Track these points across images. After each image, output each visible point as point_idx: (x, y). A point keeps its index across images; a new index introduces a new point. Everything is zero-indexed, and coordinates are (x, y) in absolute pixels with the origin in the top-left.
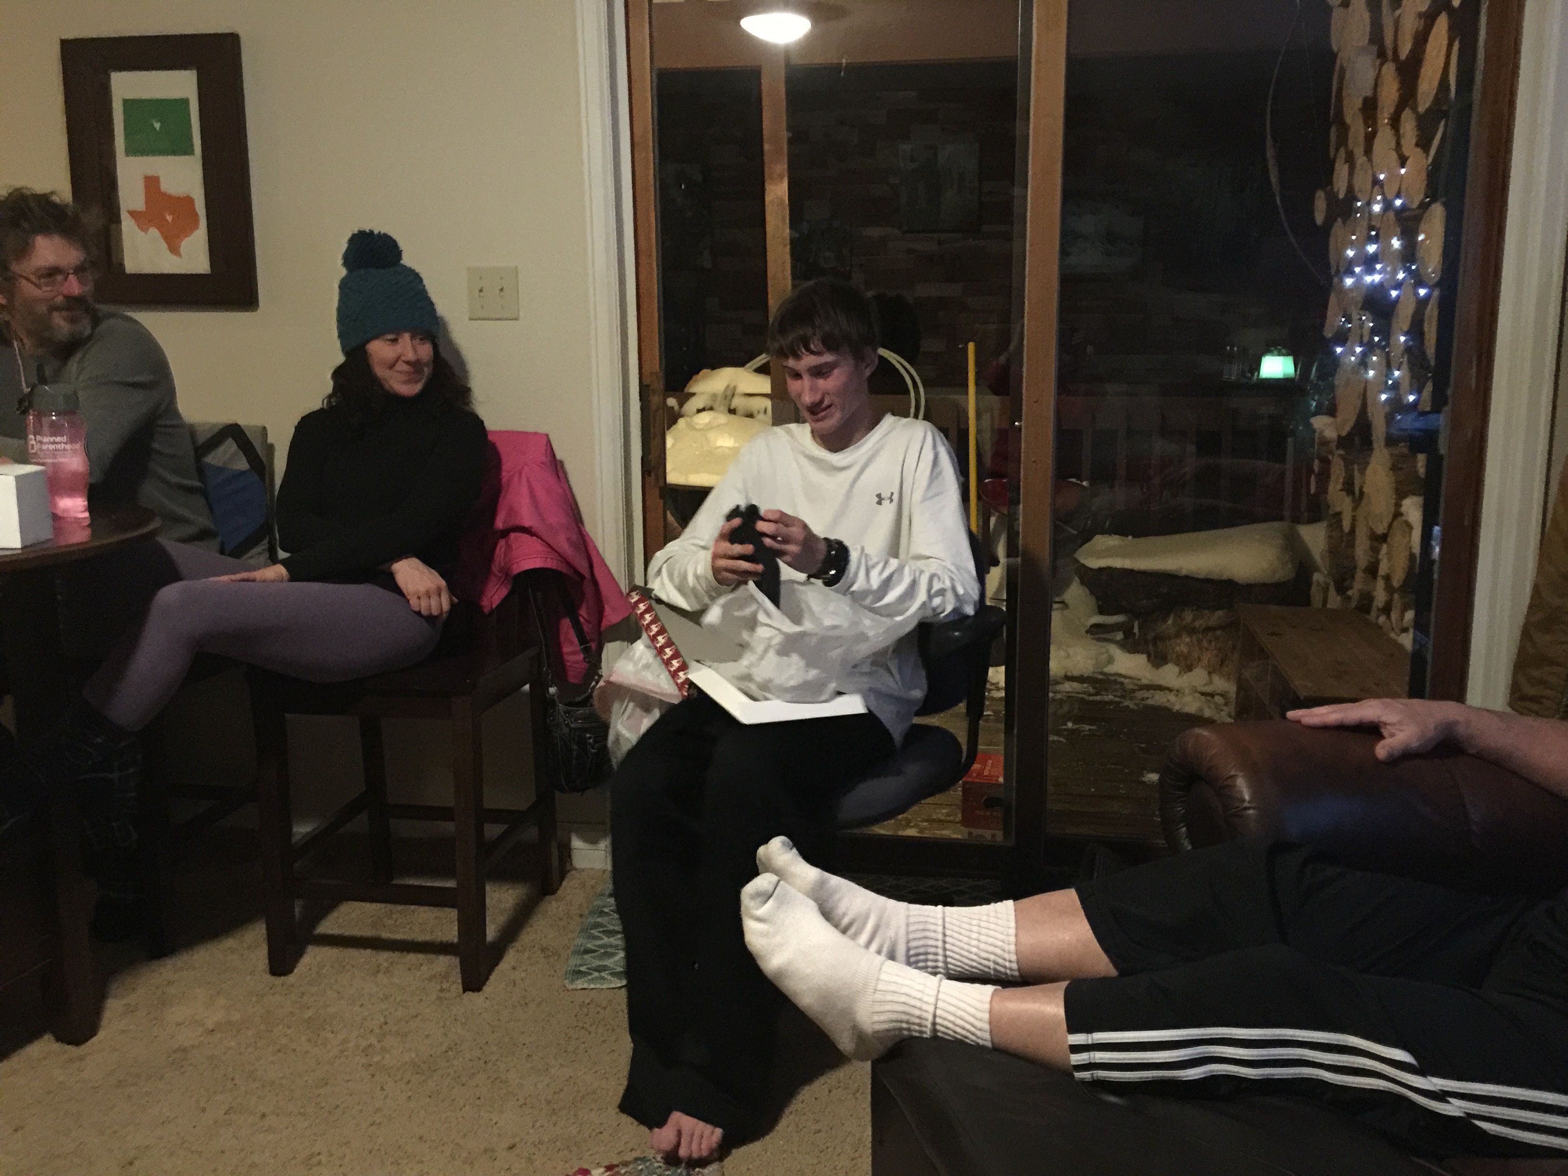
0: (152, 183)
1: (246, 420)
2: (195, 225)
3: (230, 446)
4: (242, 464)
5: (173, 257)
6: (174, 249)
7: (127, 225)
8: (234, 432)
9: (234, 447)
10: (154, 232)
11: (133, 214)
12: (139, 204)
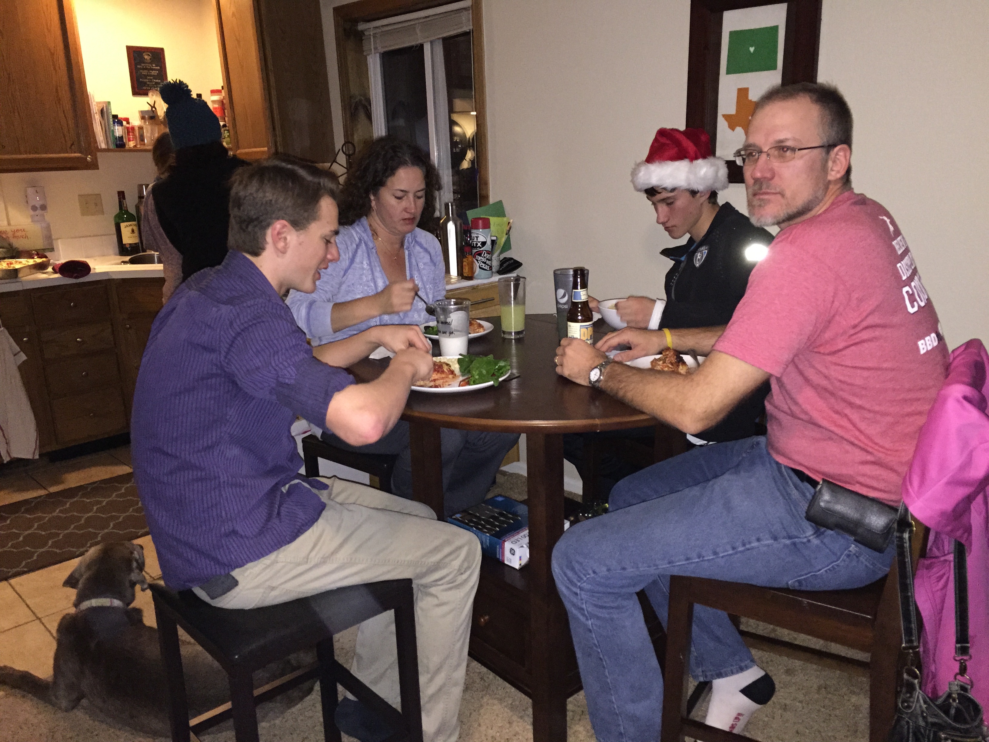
0: (743, 93)
7: (722, 125)
10: (739, 130)
11: (726, 117)
12: (732, 110)
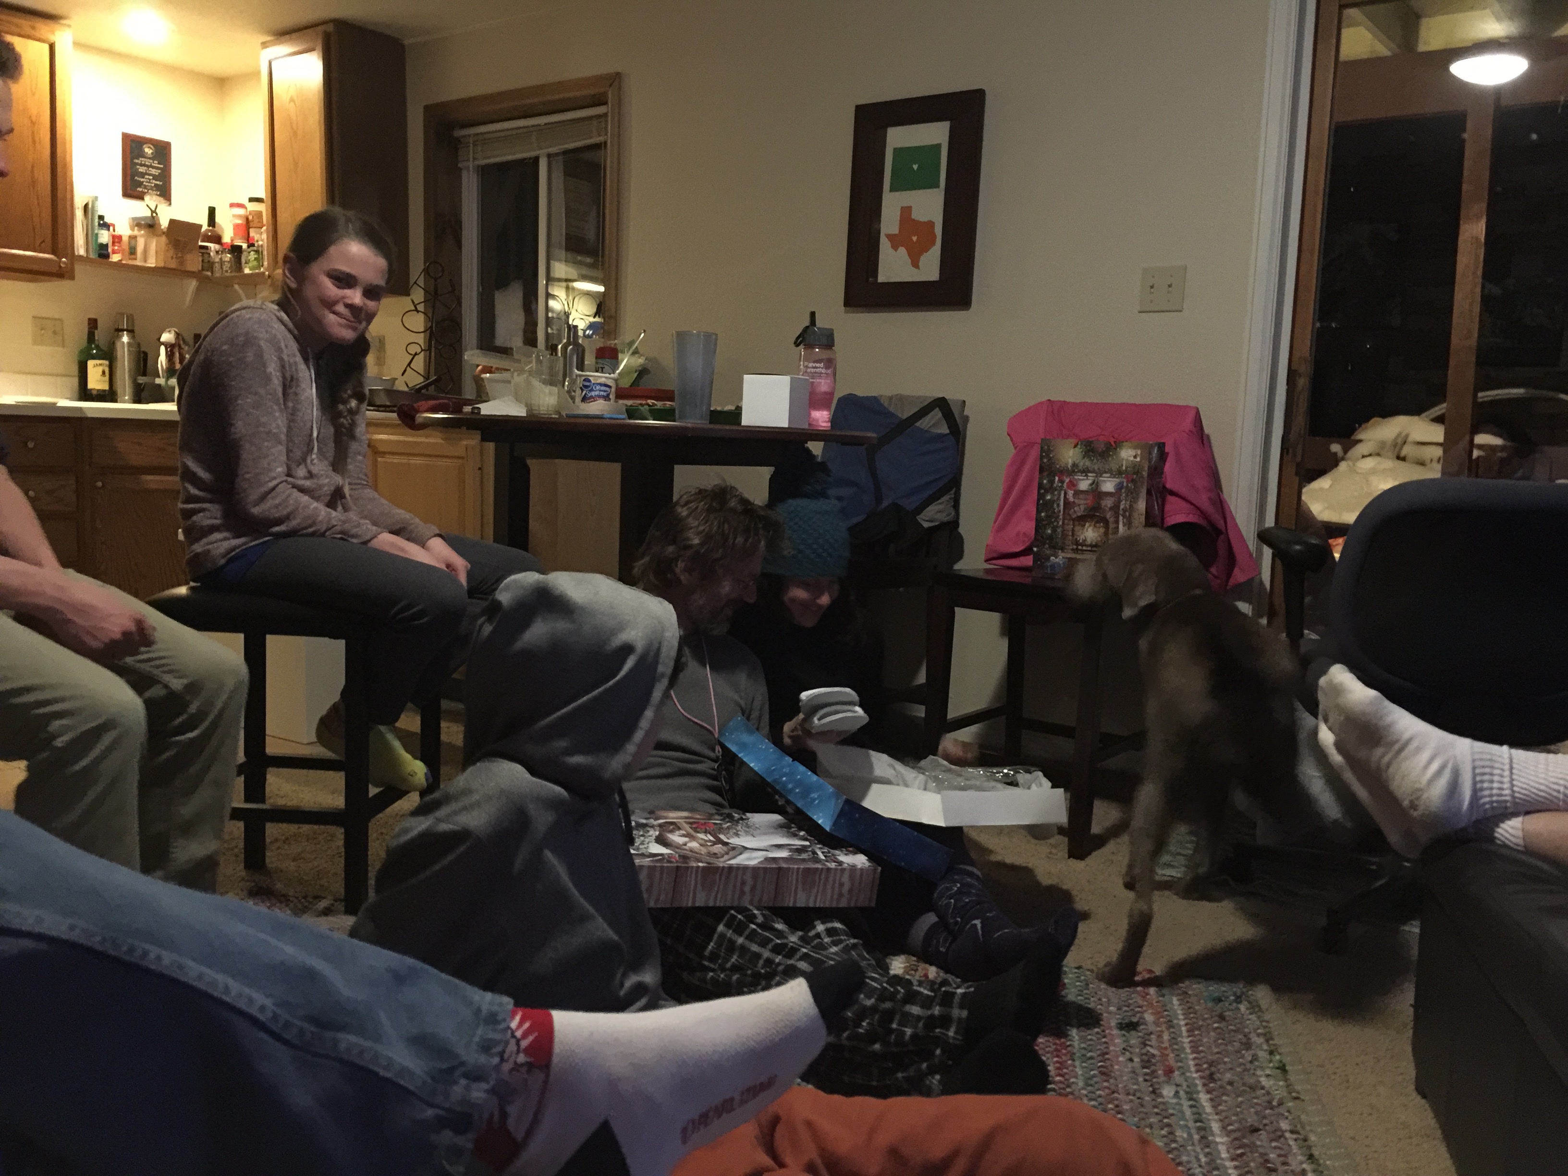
0: (906, 212)
1: (951, 395)
2: (933, 243)
3: (937, 414)
4: (944, 429)
5: (916, 270)
6: (915, 264)
7: (885, 244)
8: (941, 404)
9: (940, 415)
10: (902, 250)
11: (889, 236)
12: (895, 230)
